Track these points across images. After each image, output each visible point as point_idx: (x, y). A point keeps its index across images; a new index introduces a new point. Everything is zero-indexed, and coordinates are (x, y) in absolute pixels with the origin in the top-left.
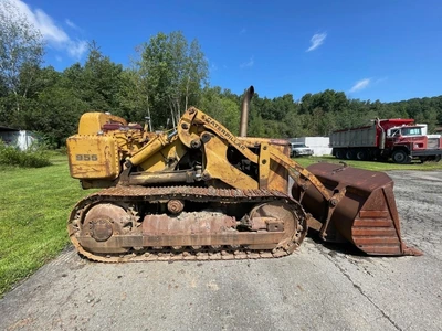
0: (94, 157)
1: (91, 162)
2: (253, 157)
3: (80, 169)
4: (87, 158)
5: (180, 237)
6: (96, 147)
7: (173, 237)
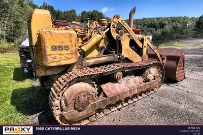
0: (67, 48)
1: (64, 52)
2: (140, 45)
3: (55, 58)
4: (61, 48)
5: (125, 93)
6: (68, 39)
7: (122, 94)
